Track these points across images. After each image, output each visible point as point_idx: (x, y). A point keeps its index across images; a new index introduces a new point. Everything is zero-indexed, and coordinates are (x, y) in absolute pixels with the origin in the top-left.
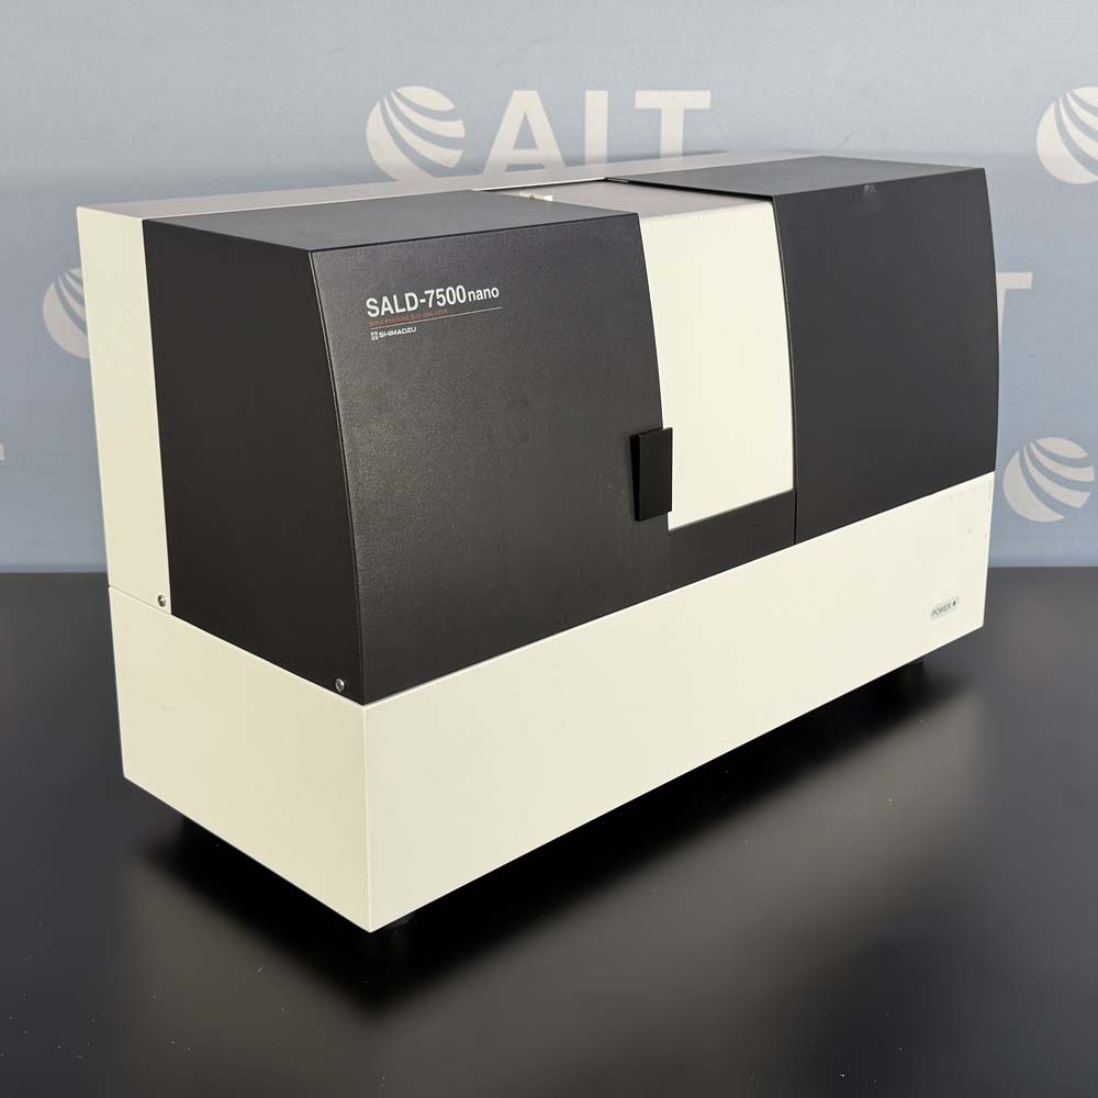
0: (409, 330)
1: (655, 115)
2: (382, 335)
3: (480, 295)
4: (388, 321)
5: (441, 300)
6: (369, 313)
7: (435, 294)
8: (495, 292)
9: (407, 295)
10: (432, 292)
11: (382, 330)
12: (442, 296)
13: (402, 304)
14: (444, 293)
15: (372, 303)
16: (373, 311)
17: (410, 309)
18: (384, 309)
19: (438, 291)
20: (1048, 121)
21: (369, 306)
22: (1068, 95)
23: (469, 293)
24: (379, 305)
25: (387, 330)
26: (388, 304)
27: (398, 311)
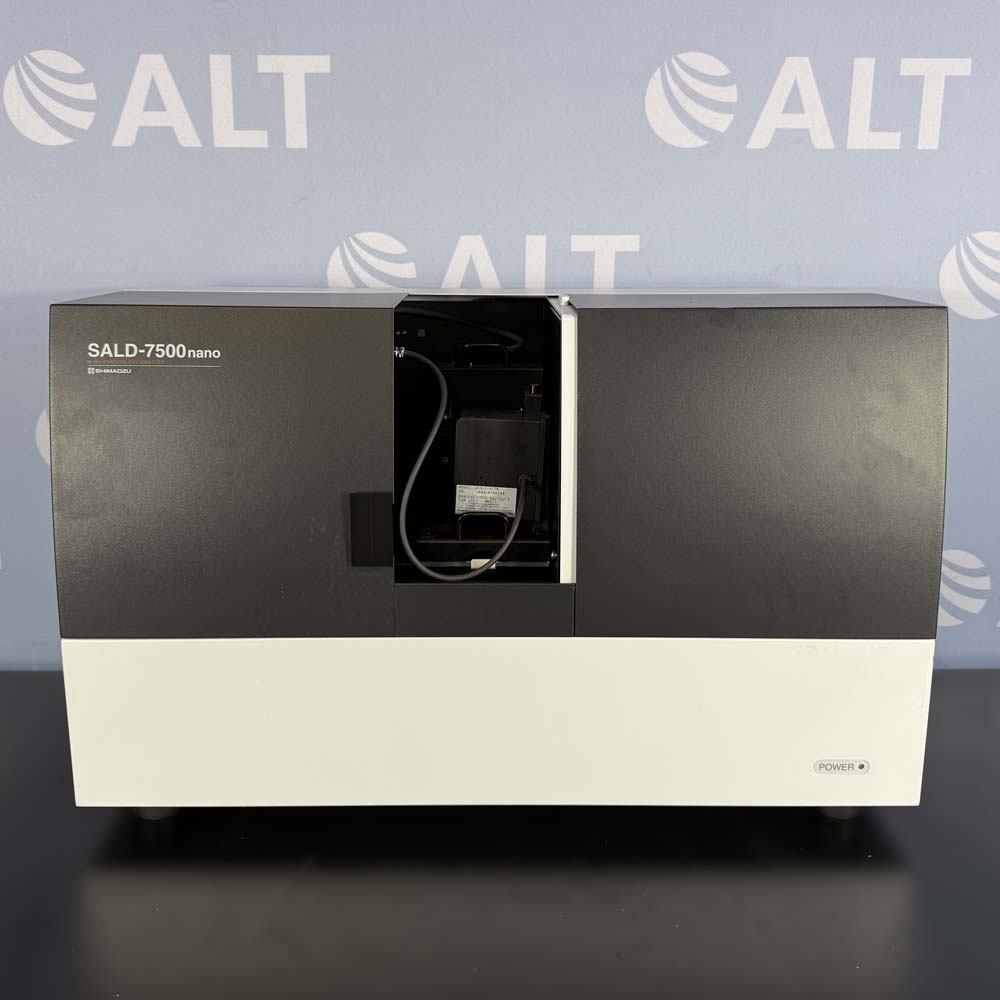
0: (125, 371)
1: (590, 256)
2: (98, 371)
3: (200, 354)
4: (107, 361)
5: (160, 353)
6: (90, 354)
7: (155, 349)
8: (216, 354)
9: (128, 345)
10: (153, 346)
11: (99, 368)
12: (161, 350)
13: (122, 350)
14: (164, 348)
15: (93, 347)
16: (94, 353)
17: (128, 355)
18: (104, 353)
19: (158, 345)
20: (950, 261)
21: (90, 348)
22: (968, 238)
23: (190, 352)
24: (100, 350)
25: (103, 368)
26: (109, 349)
27: (116, 355)
